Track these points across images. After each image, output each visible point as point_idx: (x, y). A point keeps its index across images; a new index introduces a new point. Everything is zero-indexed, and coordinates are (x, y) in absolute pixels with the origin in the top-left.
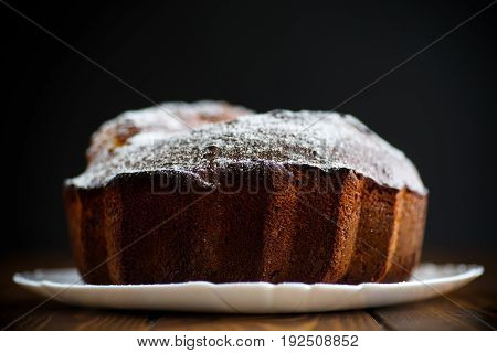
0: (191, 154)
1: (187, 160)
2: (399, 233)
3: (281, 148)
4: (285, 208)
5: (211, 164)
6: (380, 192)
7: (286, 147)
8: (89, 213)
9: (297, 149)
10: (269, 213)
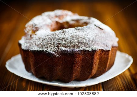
0: (53, 44)
1: (52, 47)
2: (110, 59)
3: (78, 43)
4: (79, 61)
5: (58, 49)
6: (105, 52)
7: (79, 43)
8: (26, 55)
9: (82, 43)
10: (74, 63)
